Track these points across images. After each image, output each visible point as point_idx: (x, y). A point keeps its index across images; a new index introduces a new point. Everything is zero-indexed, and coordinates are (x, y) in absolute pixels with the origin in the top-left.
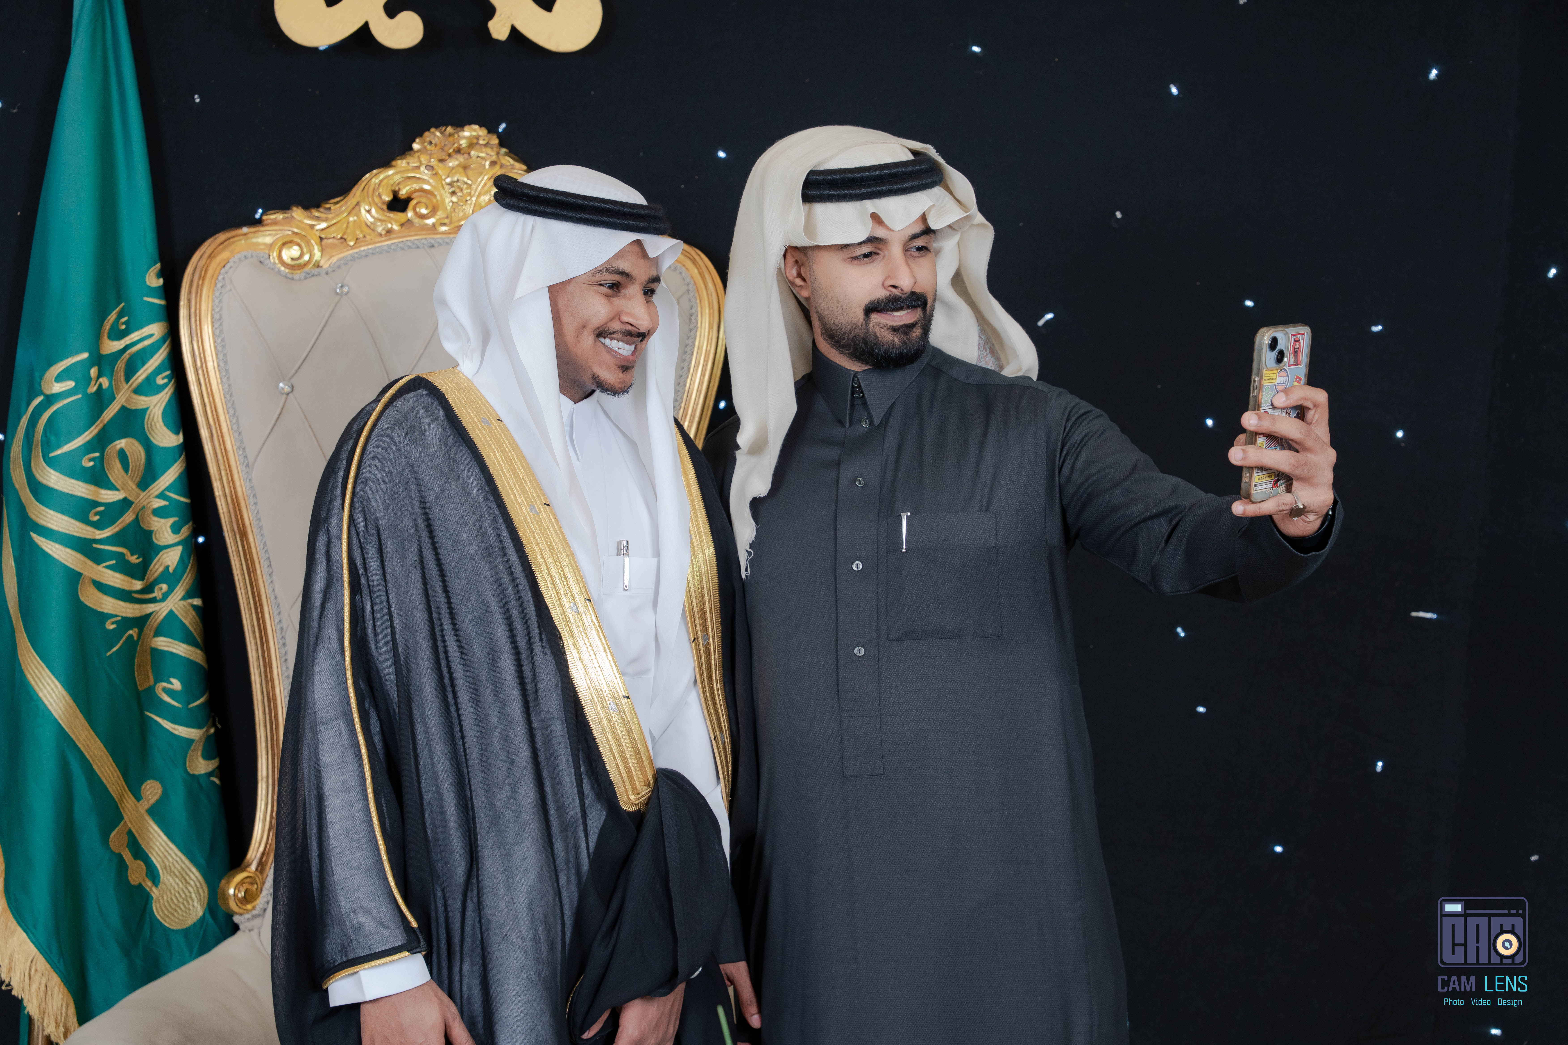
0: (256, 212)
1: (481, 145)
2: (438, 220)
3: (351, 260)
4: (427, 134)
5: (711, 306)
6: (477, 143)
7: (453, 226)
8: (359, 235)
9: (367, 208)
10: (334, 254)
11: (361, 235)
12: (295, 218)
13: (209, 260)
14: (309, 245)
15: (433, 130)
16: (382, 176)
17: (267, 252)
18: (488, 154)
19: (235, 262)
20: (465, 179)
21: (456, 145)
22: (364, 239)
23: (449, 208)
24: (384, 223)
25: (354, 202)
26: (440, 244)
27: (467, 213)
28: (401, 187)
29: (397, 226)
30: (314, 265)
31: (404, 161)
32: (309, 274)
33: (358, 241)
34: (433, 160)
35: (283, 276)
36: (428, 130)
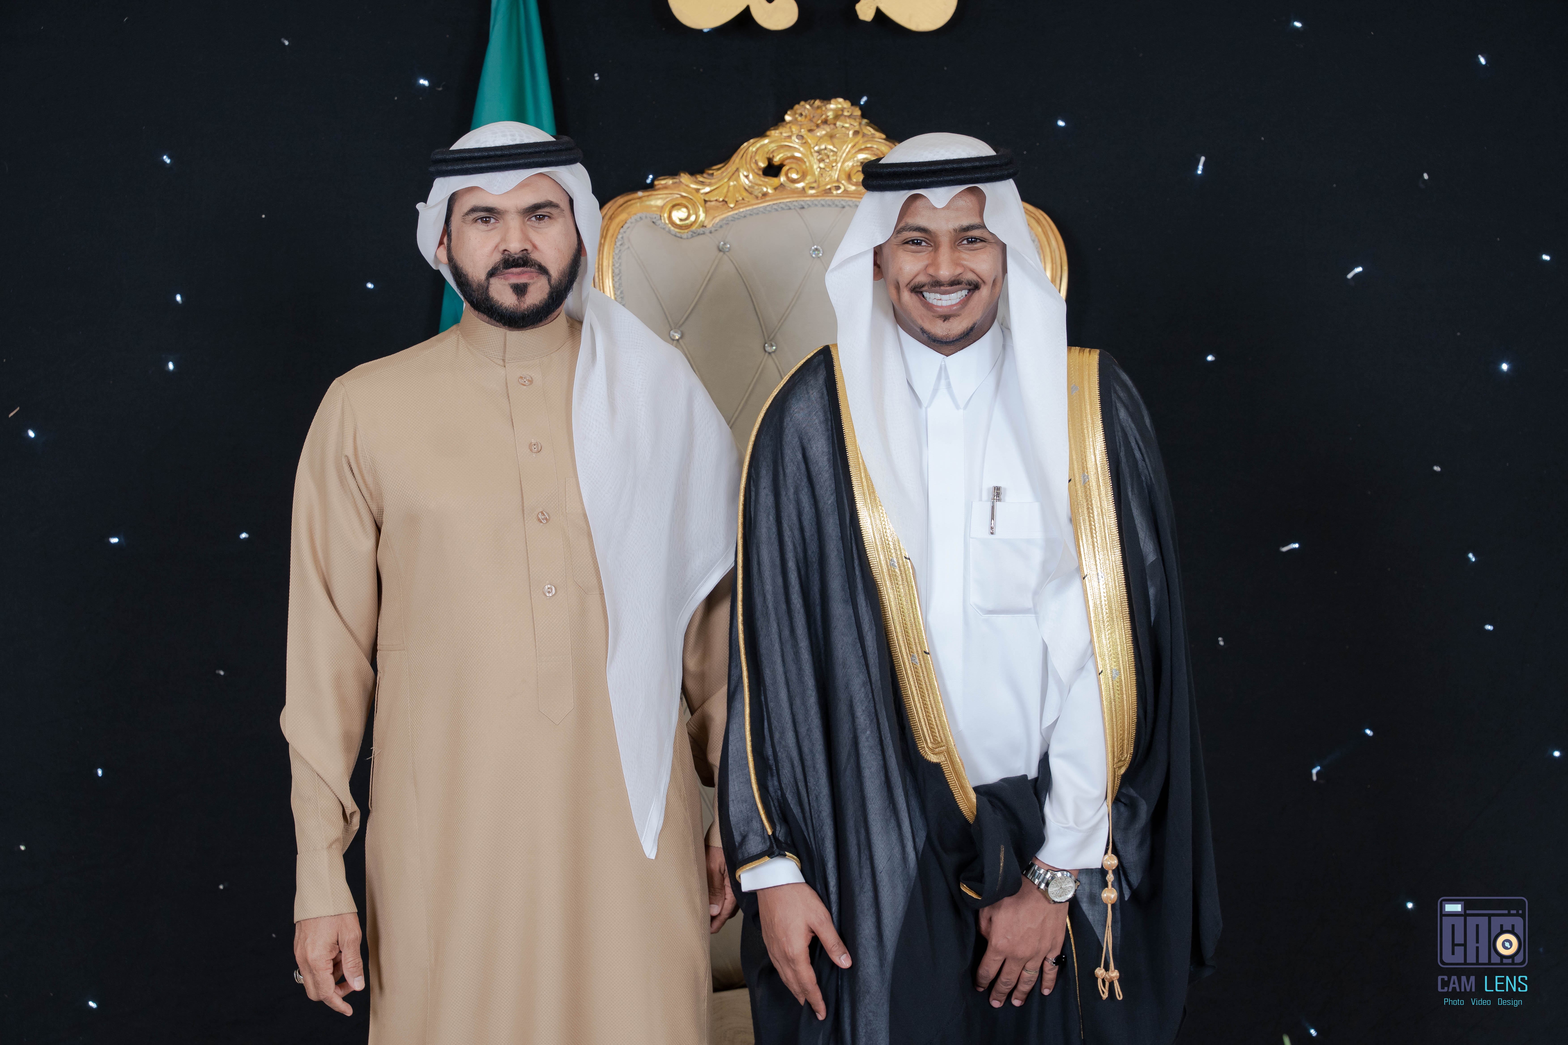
0: (647, 178)
1: (846, 116)
2: (807, 184)
3: (732, 220)
4: (797, 107)
5: (1054, 261)
6: (842, 115)
7: (820, 189)
8: (738, 197)
9: (745, 174)
10: (717, 215)
11: (740, 198)
12: (683, 183)
13: (610, 221)
14: (695, 208)
15: (802, 103)
16: (758, 145)
17: (659, 213)
18: (851, 125)
19: (631, 223)
20: (831, 147)
21: (824, 117)
22: (743, 202)
23: (817, 173)
24: (760, 187)
25: (734, 168)
26: (809, 206)
27: (833, 178)
28: (775, 154)
29: (771, 190)
30: (699, 224)
31: (777, 131)
32: (695, 233)
33: (737, 203)
34: (802, 130)
35: (672, 235)
36: (798, 103)
